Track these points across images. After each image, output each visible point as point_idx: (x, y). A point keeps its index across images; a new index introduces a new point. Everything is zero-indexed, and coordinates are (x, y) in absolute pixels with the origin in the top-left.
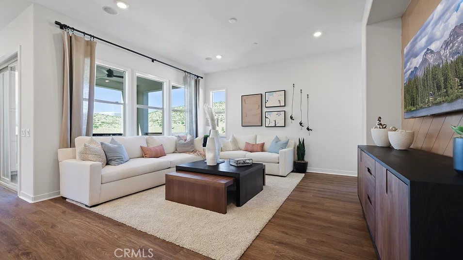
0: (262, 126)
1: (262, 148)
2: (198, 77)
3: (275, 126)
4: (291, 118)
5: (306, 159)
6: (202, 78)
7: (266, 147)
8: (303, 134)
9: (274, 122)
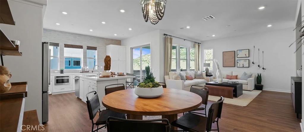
0: (235, 67)
1: (236, 77)
2: (199, 43)
3: (243, 67)
4: (253, 63)
5: (262, 84)
6: (200, 43)
7: (239, 77)
8: (260, 71)
9: (242, 65)
